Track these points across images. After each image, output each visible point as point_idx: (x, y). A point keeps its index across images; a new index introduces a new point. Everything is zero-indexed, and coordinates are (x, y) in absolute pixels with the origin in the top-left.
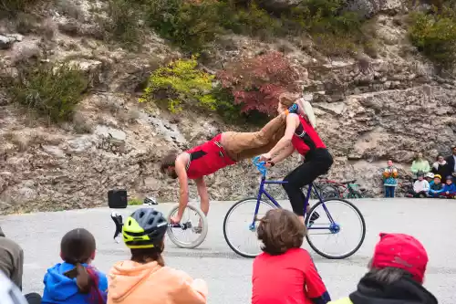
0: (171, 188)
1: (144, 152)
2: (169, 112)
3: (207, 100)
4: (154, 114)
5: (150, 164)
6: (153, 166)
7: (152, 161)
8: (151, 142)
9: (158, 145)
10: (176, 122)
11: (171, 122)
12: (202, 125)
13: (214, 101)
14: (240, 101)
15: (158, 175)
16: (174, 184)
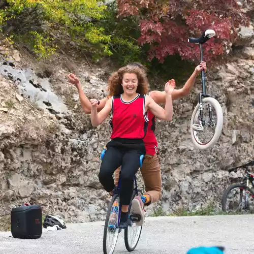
0: (48, 192)
1: (11, 130)
2: (34, 56)
3: (95, 35)
4: (10, 60)
5: (19, 151)
6: (22, 154)
7: (22, 146)
8: (19, 113)
9: (30, 117)
10: (47, 74)
11: (39, 75)
12: (88, 81)
13: (108, 38)
14: (149, 39)
15: (29, 169)
16: (54, 185)
